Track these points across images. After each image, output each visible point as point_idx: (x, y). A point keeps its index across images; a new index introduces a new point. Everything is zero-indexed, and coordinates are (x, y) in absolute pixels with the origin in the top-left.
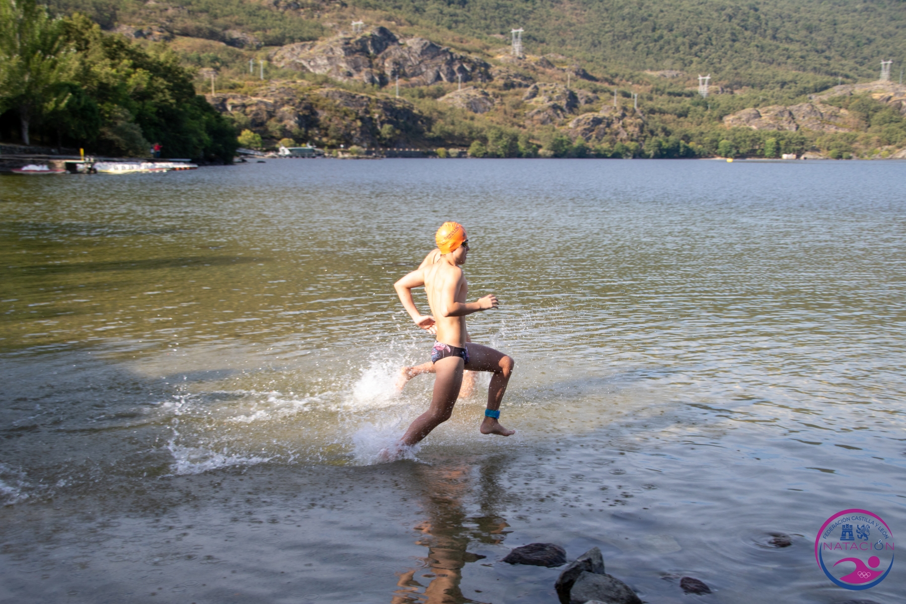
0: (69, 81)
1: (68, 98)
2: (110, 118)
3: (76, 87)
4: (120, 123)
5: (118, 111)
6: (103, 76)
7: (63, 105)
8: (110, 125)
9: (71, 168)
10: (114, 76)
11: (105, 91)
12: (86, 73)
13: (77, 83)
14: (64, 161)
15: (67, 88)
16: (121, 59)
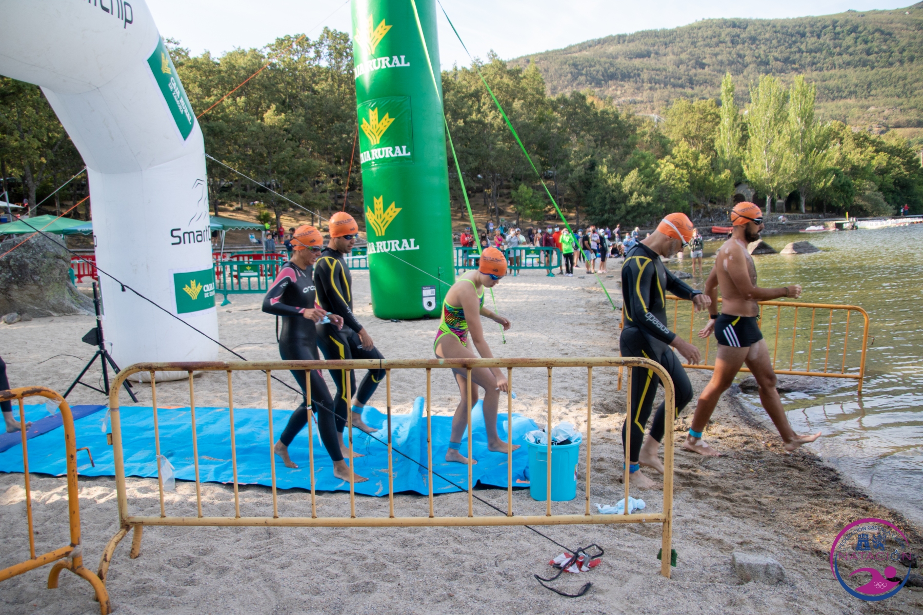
0: (832, 166)
1: (833, 178)
2: (860, 190)
3: (837, 170)
4: (867, 193)
5: (866, 184)
6: (855, 160)
7: (829, 184)
8: (860, 195)
9: (839, 226)
10: (863, 160)
11: (856, 171)
12: (843, 161)
13: (838, 167)
14: (834, 222)
15: (832, 172)
16: (866, 148)
